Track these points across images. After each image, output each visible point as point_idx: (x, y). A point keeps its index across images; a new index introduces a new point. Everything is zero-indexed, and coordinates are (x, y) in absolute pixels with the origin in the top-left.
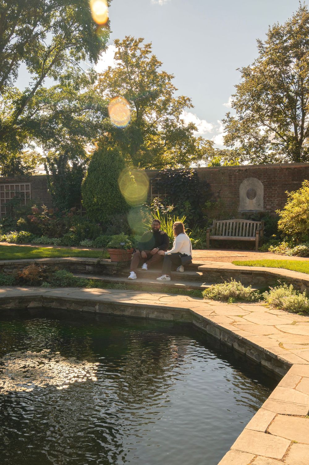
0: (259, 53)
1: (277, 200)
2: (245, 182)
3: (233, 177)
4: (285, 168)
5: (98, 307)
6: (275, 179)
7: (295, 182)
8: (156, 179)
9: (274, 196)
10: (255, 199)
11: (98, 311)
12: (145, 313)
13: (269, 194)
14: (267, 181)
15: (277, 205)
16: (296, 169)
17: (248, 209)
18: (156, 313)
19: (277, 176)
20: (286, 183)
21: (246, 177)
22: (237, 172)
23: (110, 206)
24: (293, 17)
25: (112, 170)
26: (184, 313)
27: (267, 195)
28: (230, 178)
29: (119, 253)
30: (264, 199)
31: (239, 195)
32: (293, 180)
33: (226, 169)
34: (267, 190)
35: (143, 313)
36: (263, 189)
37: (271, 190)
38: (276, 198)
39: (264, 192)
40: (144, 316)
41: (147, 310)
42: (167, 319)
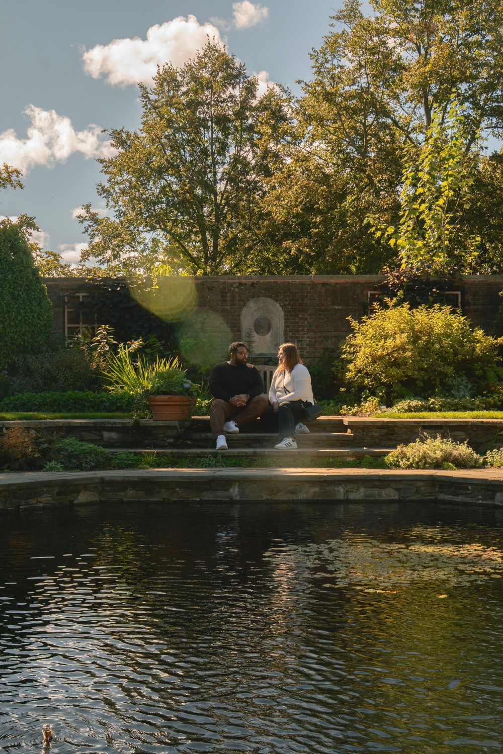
0: (143, 107)
1: (308, 337)
2: (252, 305)
3: (229, 295)
4: (319, 284)
5: (237, 489)
6: (303, 300)
7: (337, 307)
9: (303, 330)
10: (269, 334)
11: (238, 498)
12: (342, 490)
13: (293, 326)
14: (289, 304)
15: (307, 345)
16: (338, 285)
17: (257, 353)
18: (362, 490)
19: (307, 296)
20: (323, 308)
21: (253, 297)
22: (237, 287)
23: (12, 339)
24: (198, 57)
27: (291, 328)
28: (222, 297)
30: (285, 334)
31: (239, 327)
32: (333, 304)
33: (215, 282)
34: (289, 319)
35: (339, 491)
36: (283, 318)
37: (297, 320)
38: (305, 334)
39: (285, 323)
40: (341, 497)
41: (345, 485)
42: (388, 498)
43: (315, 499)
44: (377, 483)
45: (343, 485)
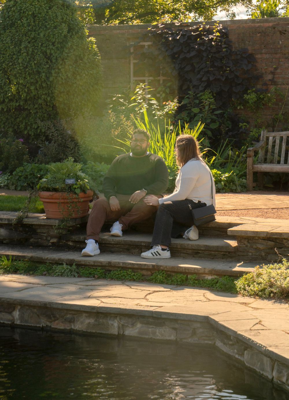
5: (18, 313)
8: (141, 44)
11: (18, 322)
12: (116, 324)
18: (139, 325)
25: (48, 26)
26: (198, 325)
29: (62, 201)
35: (112, 324)
40: (114, 331)
41: (120, 319)
42: (162, 338)
43: (89, 331)
44: (151, 320)
45: (118, 318)
